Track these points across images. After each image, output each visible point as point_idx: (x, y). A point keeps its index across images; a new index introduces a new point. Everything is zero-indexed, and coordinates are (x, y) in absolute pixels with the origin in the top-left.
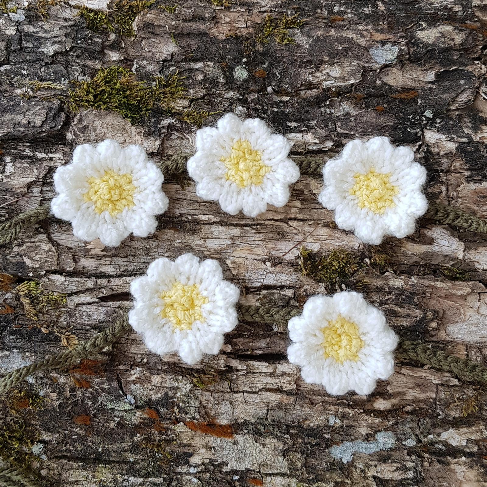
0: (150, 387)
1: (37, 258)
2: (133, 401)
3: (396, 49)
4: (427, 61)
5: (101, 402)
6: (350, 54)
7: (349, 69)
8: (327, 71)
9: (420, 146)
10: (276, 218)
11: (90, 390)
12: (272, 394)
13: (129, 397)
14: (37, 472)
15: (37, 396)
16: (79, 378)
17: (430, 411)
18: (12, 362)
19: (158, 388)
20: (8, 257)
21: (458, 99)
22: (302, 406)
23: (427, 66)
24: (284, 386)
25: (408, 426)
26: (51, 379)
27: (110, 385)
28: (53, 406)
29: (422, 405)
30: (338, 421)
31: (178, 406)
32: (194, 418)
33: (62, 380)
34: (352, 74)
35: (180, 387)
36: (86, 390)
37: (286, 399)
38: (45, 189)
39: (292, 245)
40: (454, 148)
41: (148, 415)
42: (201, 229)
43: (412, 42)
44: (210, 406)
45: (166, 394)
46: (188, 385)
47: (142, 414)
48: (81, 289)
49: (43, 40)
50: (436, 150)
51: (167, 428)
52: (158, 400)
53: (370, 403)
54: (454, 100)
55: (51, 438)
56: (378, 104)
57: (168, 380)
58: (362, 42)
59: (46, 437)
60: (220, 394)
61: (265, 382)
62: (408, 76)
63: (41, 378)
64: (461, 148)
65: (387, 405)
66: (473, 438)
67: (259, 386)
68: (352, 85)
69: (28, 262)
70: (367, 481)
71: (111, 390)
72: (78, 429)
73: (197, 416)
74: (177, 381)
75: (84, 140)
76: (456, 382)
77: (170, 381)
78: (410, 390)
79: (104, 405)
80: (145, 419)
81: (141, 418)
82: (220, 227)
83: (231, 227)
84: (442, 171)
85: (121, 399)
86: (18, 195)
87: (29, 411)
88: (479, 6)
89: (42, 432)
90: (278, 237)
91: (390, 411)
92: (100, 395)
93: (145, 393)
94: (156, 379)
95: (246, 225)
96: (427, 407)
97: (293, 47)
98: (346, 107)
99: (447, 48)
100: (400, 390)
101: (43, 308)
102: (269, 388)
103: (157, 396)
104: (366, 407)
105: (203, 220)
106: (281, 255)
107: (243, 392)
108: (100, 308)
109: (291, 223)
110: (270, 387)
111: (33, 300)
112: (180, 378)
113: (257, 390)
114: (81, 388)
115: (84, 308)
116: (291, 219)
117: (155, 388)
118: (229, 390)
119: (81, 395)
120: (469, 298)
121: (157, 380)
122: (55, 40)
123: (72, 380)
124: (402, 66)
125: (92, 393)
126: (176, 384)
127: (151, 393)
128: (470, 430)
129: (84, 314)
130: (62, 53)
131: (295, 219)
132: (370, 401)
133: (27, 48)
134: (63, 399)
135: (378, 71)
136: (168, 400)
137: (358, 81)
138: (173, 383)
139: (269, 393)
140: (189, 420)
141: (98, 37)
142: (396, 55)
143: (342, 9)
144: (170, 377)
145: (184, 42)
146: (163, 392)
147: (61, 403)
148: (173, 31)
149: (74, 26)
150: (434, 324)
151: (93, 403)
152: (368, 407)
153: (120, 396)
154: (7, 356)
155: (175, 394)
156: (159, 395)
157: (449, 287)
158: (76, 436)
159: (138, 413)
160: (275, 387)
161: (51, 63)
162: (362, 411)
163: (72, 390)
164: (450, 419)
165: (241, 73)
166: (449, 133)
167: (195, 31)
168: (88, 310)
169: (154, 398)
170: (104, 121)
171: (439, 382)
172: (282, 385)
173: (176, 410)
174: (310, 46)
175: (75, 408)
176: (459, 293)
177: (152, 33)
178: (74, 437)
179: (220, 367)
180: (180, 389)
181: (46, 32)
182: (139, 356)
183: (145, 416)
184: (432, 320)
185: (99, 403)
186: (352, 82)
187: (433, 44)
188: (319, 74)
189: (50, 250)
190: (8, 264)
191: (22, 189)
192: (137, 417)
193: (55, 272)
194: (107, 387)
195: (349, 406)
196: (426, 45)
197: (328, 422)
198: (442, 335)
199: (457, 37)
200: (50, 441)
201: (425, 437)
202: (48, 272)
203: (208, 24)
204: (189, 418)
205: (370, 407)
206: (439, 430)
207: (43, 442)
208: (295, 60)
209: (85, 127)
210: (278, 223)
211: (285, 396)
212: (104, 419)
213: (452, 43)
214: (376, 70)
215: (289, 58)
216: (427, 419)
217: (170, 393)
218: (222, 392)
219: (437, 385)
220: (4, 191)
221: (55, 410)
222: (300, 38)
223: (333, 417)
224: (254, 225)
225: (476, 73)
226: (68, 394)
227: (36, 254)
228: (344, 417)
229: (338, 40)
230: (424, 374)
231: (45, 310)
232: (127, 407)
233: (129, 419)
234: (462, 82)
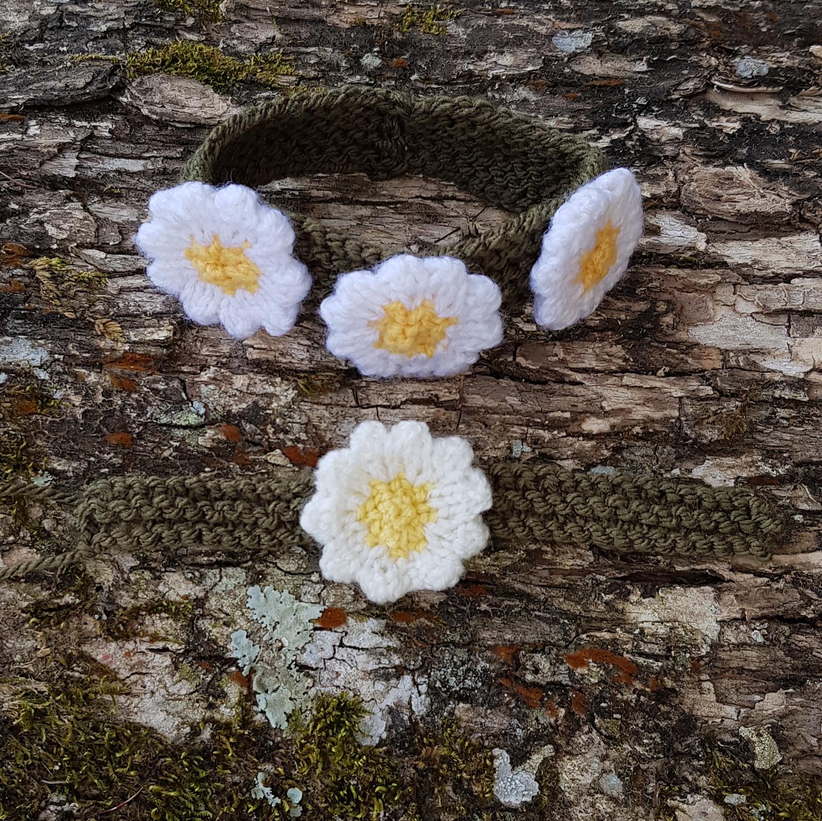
0: (231, 392)
1: (65, 226)
2: (202, 411)
3: (590, 35)
4: (632, 52)
5: (152, 415)
6: (525, 43)
7: (525, 56)
8: (494, 59)
9: (632, 132)
10: (424, 195)
11: (135, 396)
12: (422, 407)
13: (196, 404)
14: (37, 524)
15: (50, 398)
16: (119, 373)
17: (671, 435)
18: (14, 351)
19: (243, 394)
20: (22, 226)
21: (681, 88)
22: (469, 425)
23: (634, 56)
24: (441, 394)
25: (638, 454)
26: (76, 376)
27: (167, 384)
28: (74, 416)
29: (658, 427)
30: (527, 449)
31: (273, 423)
32: (298, 440)
33: (92, 378)
34: (529, 61)
35: (278, 393)
36: (129, 395)
37: (444, 414)
38: (83, 156)
39: (449, 230)
40: (681, 134)
41: (225, 435)
42: (314, 207)
43: (611, 31)
44: (323, 425)
45: (255, 403)
46: (290, 391)
47: (217, 434)
48: (129, 268)
49: (93, 19)
50: (656, 136)
51: (254, 460)
52: (242, 412)
53: (576, 423)
54: (676, 87)
55: (66, 468)
56: (568, 92)
57: (258, 382)
58: (543, 30)
59: (59, 465)
60: (340, 409)
61: (411, 390)
62: (608, 65)
63: (58, 373)
64: (689, 133)
65: (603, 426)
66: (745, 475)
67: (401, 397)
68: (530, 72)
69: (51, 230)
70: (579, 550)
71: (168, 392)
72: (112, 454)
73: (303, 436)
74: (273, 384)
75: (145, 102)
76: (709, 390)
77: (262, 385)
78: (639, 407)
79: (156, 419)
80: (220, 441)
81: (213, 440)
82: (342, 206)
83: (358, 206)
84: (666, 157)
85: (184, 407)
86: (43, 154)
87: (36, 422)
88: (701, 7)
89: (53, 457)
90: (428, 219)
91: (608, 435)
92: (149, 404)
93: (222, 402)
94: (240, 381)
95: (381, 204)
96: (667, 430)
97: (444, 38)
98: (523, 92)
99: (660, 37)
100: (622, 406)
101: (70, 289)
102: (416, 399)
103: (240, 406)
104: (570, 429)
105: (316, 197)
106: (432, 241)
107: (377, 406)
108: (156, 296)
109: (446, 203)
110: (418, 397)
111: (56, 278)
112: (278, 380)
113: (399, 403)
114: (121, 392)
115: (132, 295)
116: (447, 198)
117: (238, 393)
118: (354, 403)
119: (120, 402)
120: (719, 290)
121: (242, 382)
122: (110, 17)
123: (108, 378)
124: (600, 56)
125: (137, 401)
126: (270, 389)
127: (232, 402)
128: (739, 460)
129: (132, 304)
130: (118, 31)
131: (453, 198)
132: (576, 420)
133: (69, 27)
134: (91, 406)
135: (566, 59)
136: (257, 413)
137: (538, 67)
138: (267, 387)
139: (416, 407)
140: (289, 443)
141: (170, 16)
142: (589, 42)
143: (512, 5)
144: (262, 379)
145: (291, 29)
146: (250, 400)
147: (86, 411)
148: (276, 14)
149: (137, 6)
150: (668, 319)
151: (138, 415)
152: (574, 428)
153: (183, 401)
154: (8, 343)
155: (268, 405)
156: (244, 406)
157: (687, 274)
158: (106, 470)
159: (209, 431)
160: (426, 396)
161: (102, 38)
162: (564, 434)
163: (107, 393)
164: (705, 441)
165: (371, 61)
166: (672, 119)
167: (306, 18)
168: (137, 299)
169: (235, 409)
170: (176, 84)
171: (683, 394)
172: (437, 392)
173: (270, 430)
174: (468, 35)
175: (109, 420)
176: (703, 281)
177: (247, 17)
178: (102, 471)
179: (340, 365)
180: (277, 396)
181: (98, 11)
182: (214, 358)
183: (222, 437)
184: (666, 312)
185: (148, 416)
186: (530, 68)
187: (641, 33)
188: (483, 63)
189: (85, 219)
190: (21, 234)
191: (50, 149)
192: (206, 439)
193: (92, 246)
194: (162, 387)
195: (543, 426)
196: (631, 35)
197: (511, 452)
198: (682, 336)
199: (673, 27)
200: (64, 472)
201: (666, 471)
202: (81, 246)
203: (325, 11)
204: (291, 440)
205: (576, 430)
206: (689, 465)
207: (53, 472)
208: (448, 51)
209: (147, 90)
210: (428, 202)
211: (442, 410)
212: (154, 442)
213: (667, 32)
214: (563, 60)
215: (440, 48)
216: (669, 448)
217: (261, 402)
218: (343, 406)
219: (681, 398)
220: (23, 150)
221: (76, 421)
222: (454, 29)
223: (519, 442)
224: (392, 203)
225: (704, 63)
226: (100, 398)
227: (65, 222)
228: (536, 443)
229: (506, 28)
230: (658, 384)
231: (72, 292)
232: (193, 419)
233: (193, 443)
234: (686, 72)
